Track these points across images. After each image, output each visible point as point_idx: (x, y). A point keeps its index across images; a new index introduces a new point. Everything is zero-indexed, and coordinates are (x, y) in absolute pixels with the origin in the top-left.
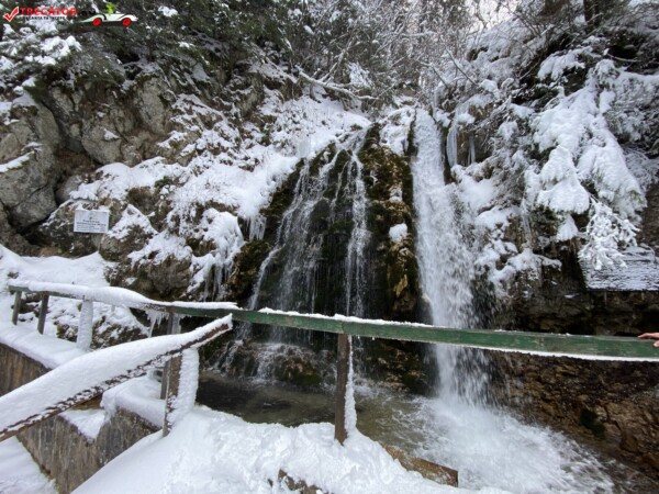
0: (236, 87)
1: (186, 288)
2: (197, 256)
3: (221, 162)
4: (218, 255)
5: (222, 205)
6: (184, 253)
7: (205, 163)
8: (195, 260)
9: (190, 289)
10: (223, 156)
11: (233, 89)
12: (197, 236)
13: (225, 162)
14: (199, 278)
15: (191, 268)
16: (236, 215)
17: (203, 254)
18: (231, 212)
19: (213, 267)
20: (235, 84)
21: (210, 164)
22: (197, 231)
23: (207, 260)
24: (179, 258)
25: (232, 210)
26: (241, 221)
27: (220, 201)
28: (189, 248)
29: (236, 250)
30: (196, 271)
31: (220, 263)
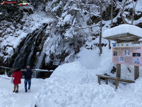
0: (15, 15)
1: (3, 61)
2: (5, 56)
3: (10, 36)
4: (9, 56)
5: (10, 46)
6: (2, 55)
7: (7, 37)
8: (4, 56)
9: (4, 62)
10: (11, 34)
11: (14, 16)
12: (5, 52)
13: (11, 35)
14: (5, 60)
15: (4, 58)
16: (13, 47)
17: (6, 55)
18: (12, 47)
19: (8, 58)
20: (15, 14)
21: (8, 36)
22: (5, 51)
23: (6, 57)
24: (1, 56)
25: (12, 46)
26: (13, 49)
27: (9, 45)
28: (3, 54)
29: (12, 54)
30: (5, 58)
31: (9, 57)
